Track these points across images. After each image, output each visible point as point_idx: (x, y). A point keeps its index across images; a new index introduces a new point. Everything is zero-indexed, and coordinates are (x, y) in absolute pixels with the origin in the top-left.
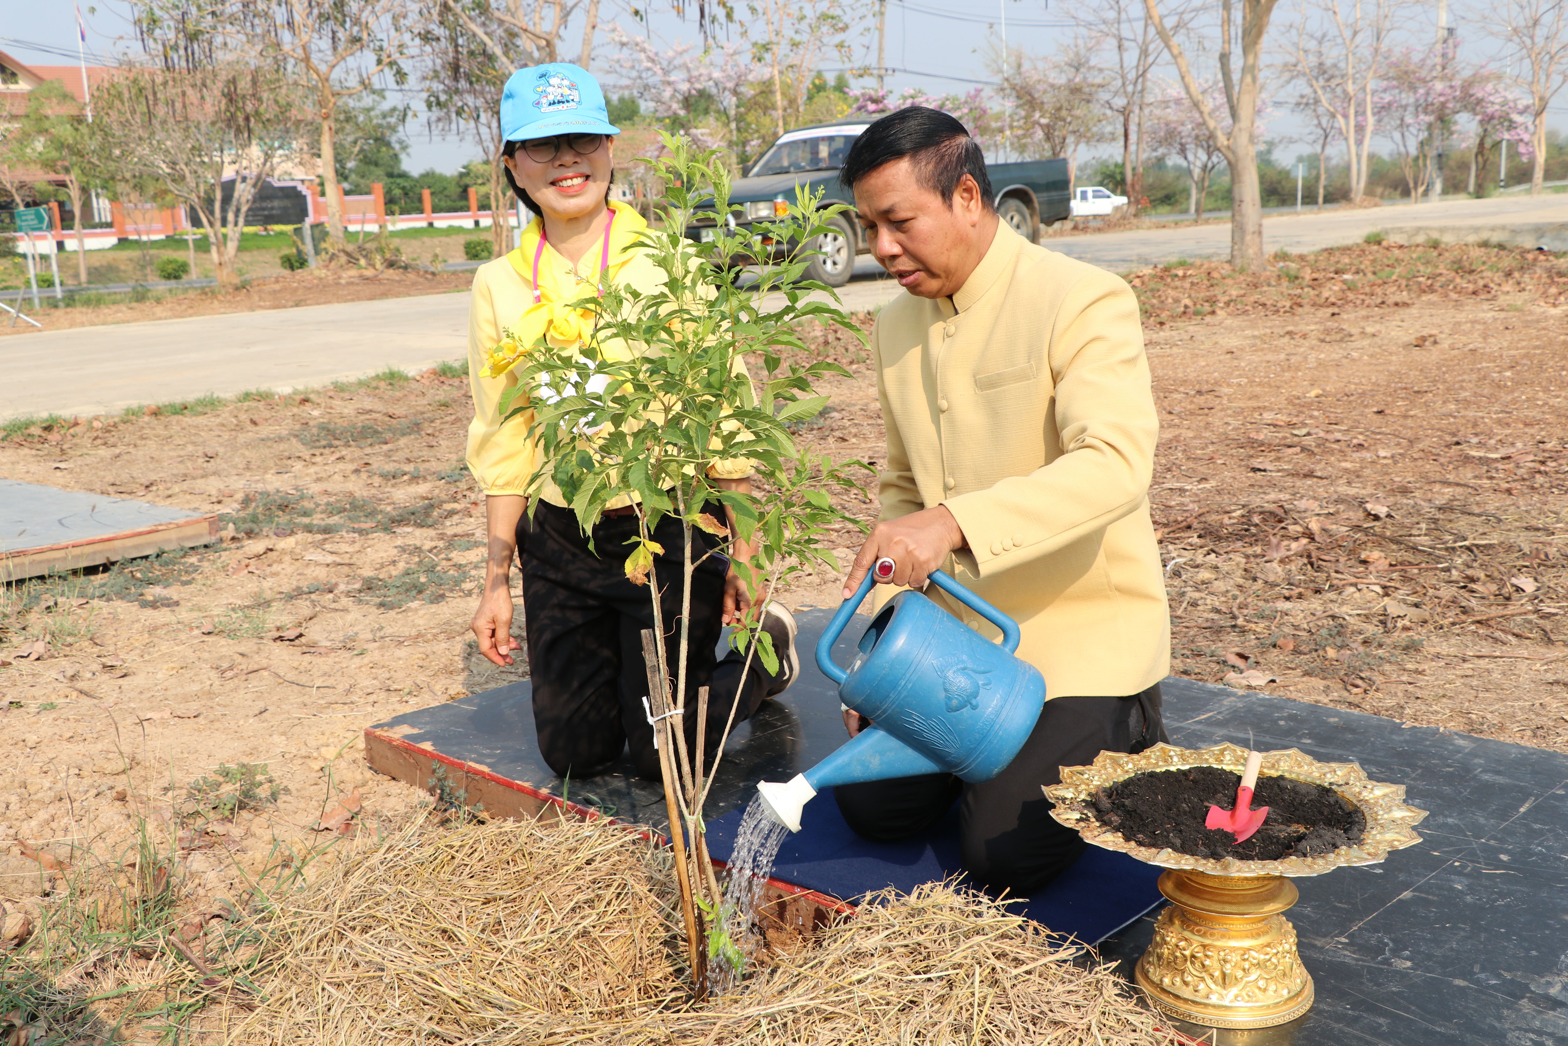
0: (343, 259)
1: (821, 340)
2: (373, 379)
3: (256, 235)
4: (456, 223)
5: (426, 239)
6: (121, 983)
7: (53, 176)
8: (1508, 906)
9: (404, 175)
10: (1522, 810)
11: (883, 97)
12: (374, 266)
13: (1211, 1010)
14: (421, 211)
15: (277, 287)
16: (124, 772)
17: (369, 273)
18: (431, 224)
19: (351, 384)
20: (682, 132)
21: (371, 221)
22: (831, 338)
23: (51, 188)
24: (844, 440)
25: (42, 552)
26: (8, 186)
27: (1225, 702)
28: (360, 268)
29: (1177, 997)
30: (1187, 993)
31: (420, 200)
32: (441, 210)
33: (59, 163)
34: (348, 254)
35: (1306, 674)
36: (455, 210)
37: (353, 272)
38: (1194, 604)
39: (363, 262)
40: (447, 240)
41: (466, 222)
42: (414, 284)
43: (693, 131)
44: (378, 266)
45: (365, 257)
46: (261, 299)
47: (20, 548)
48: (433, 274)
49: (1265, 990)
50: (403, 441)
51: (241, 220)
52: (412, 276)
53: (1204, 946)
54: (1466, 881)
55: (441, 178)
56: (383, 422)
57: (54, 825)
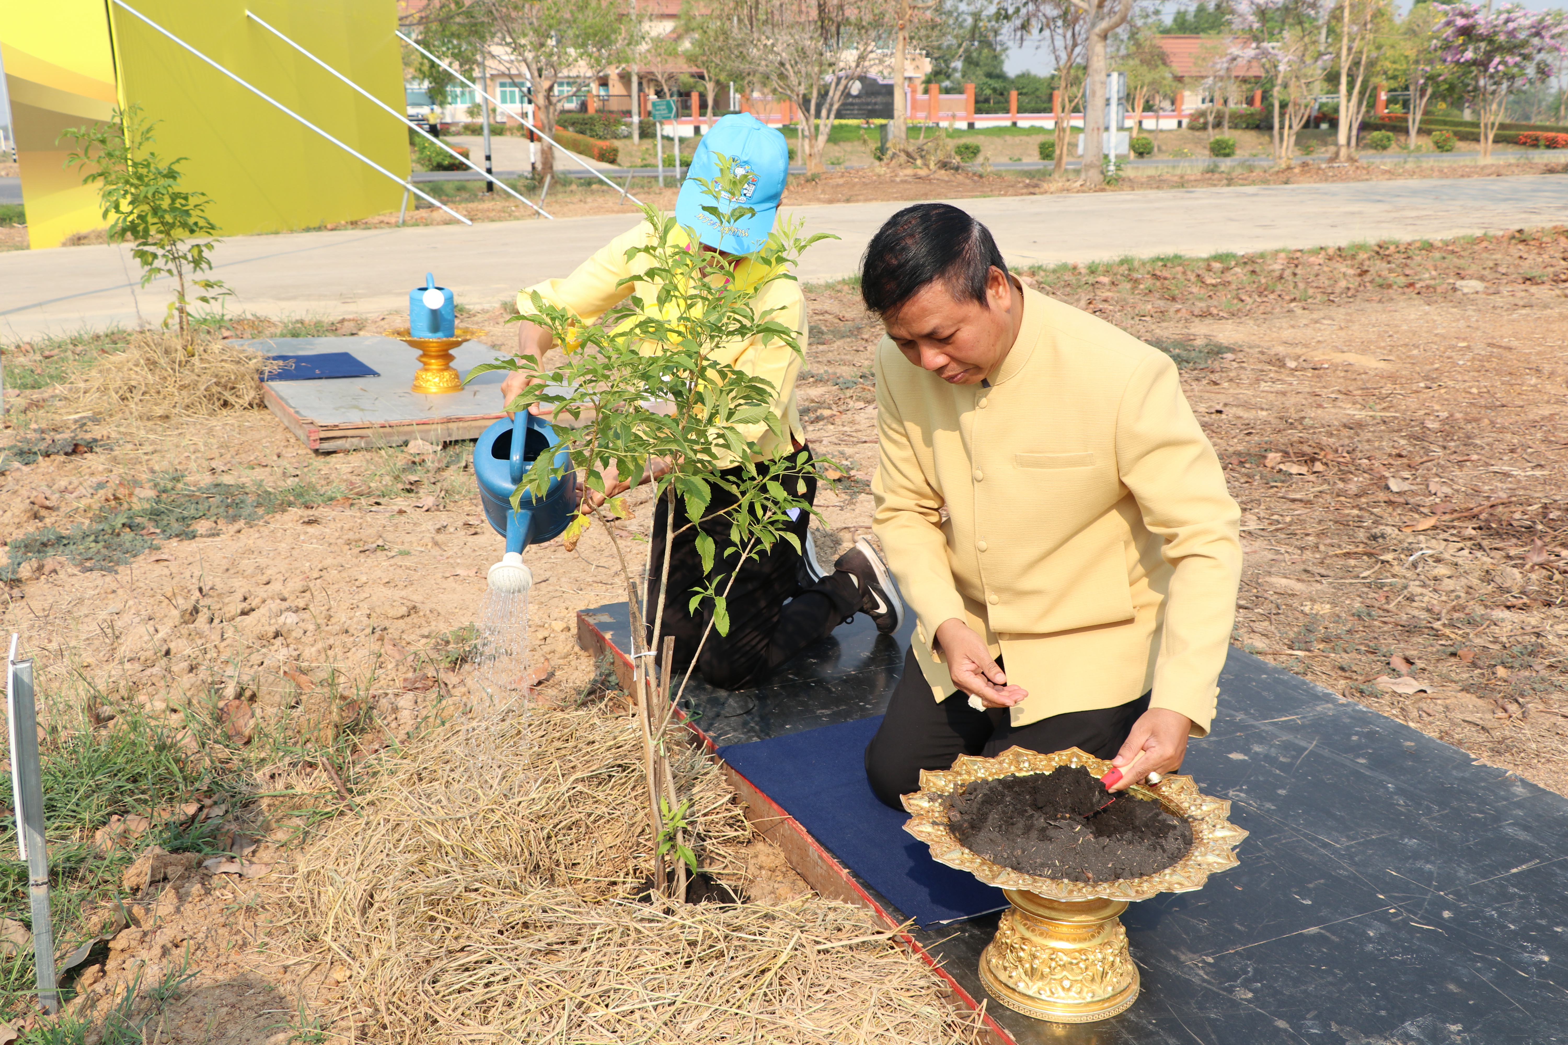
0: (903, 158)
1: (1277, 274)
2: (839, 282)
3: (859, 127)
4: (1038, 123)
5: (1008, 138)
6: (289, 787)
7: (694, 70)
8: (1403, 963)
9: (1002, 77)
10: (1514, 871)
11: (1475, 12)
12: (928, 166)
13: (1016, 997)
14: (1008, 112)
15: (841, 181)
16: (402, 617)
17: (923, 172)
18: (1015, 124)
19: (820, 286)
20: (1254, 45)
21: (961, 119)
22: (1288, 273)
23: (692, 80)
24: (1215, 383)
25: (475, 420)
26: (659, 77)
27: (1319, 708)
28: (916, 167)
29: (996, 978)
30: (1003, 976)
31: (1007, 101)
32: (1026, 111)
33: (700, 59)
34: (908, 154)
35: (1465, 689)
36: (1039, 111)
37: (909, 171)
38: (1410, 599)
39: (919, 162)
40: (1027, 139)
41: (1047, 122)
42: (960, 185)
43: (1265, 45)
44: (932, 166)
45: (922, 157)
46: (823, 192)
47: (460, 414)
48: (981, 176)
49: (1069, 989)
50: (839, 343)
51: (832, 116)
52: (960, 177)
53: (1023, 939)
54: (1383, 929)
55: (1035, 80)
56: (832, 323)
57: (329, 652)
